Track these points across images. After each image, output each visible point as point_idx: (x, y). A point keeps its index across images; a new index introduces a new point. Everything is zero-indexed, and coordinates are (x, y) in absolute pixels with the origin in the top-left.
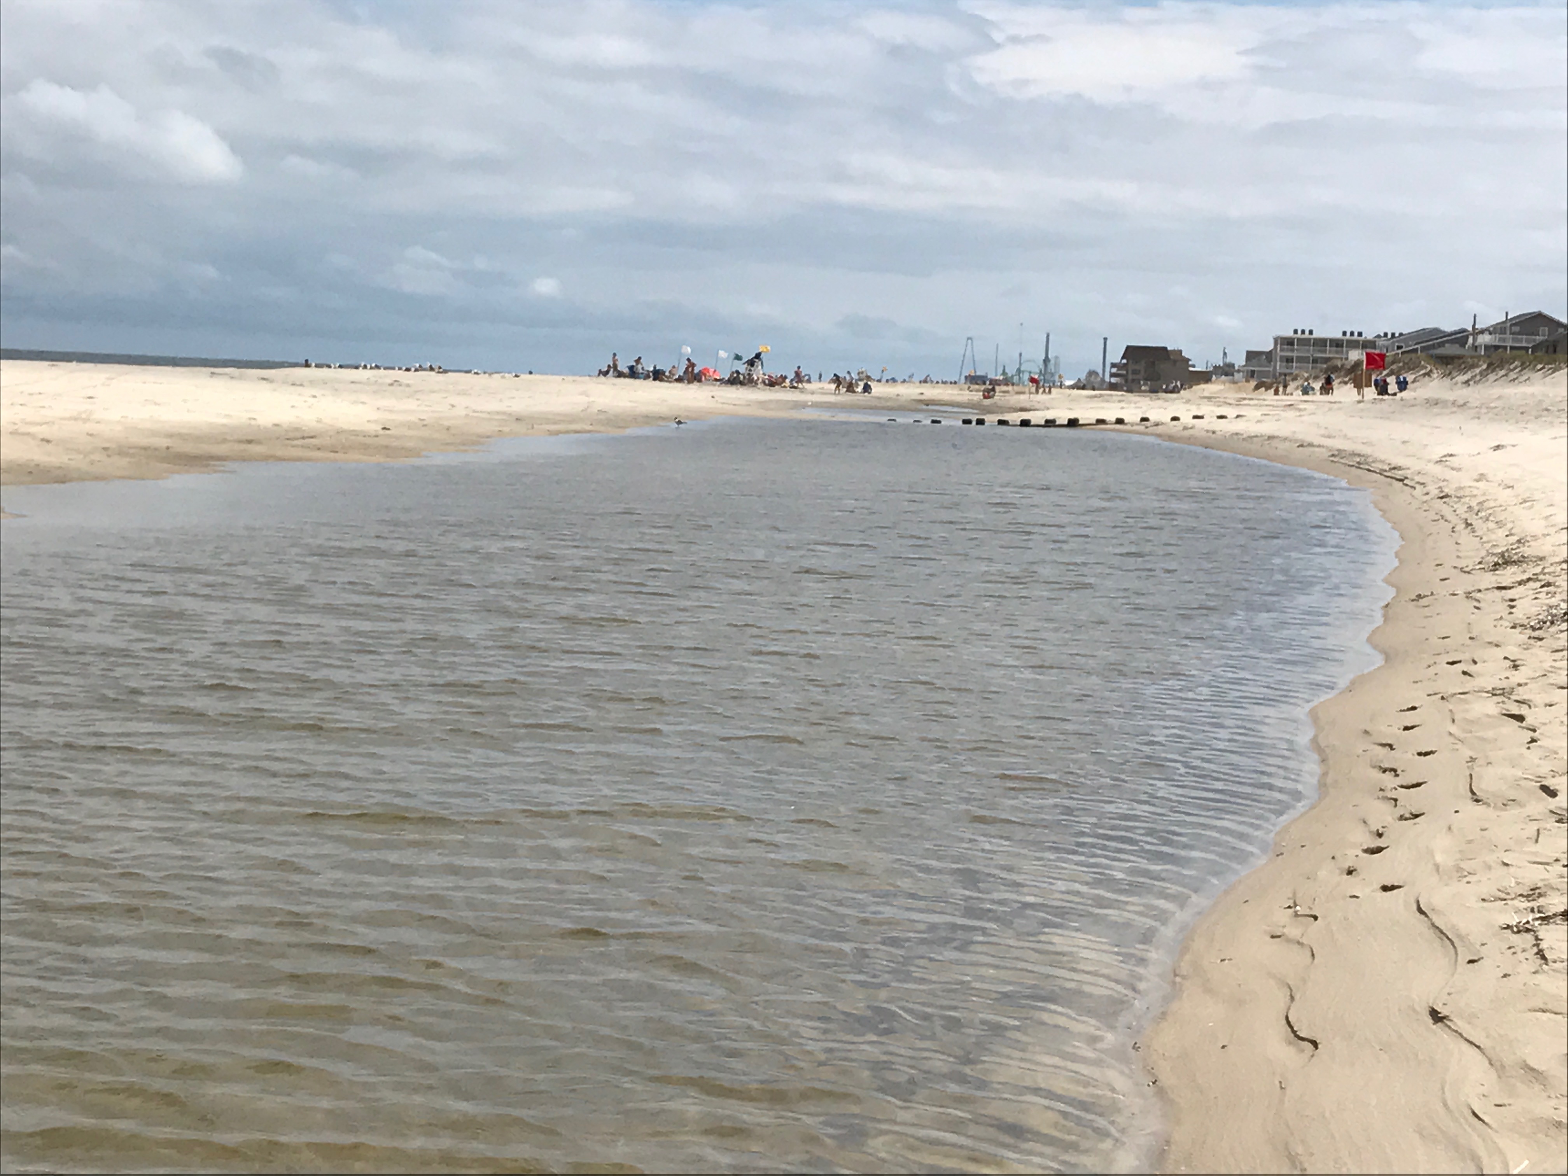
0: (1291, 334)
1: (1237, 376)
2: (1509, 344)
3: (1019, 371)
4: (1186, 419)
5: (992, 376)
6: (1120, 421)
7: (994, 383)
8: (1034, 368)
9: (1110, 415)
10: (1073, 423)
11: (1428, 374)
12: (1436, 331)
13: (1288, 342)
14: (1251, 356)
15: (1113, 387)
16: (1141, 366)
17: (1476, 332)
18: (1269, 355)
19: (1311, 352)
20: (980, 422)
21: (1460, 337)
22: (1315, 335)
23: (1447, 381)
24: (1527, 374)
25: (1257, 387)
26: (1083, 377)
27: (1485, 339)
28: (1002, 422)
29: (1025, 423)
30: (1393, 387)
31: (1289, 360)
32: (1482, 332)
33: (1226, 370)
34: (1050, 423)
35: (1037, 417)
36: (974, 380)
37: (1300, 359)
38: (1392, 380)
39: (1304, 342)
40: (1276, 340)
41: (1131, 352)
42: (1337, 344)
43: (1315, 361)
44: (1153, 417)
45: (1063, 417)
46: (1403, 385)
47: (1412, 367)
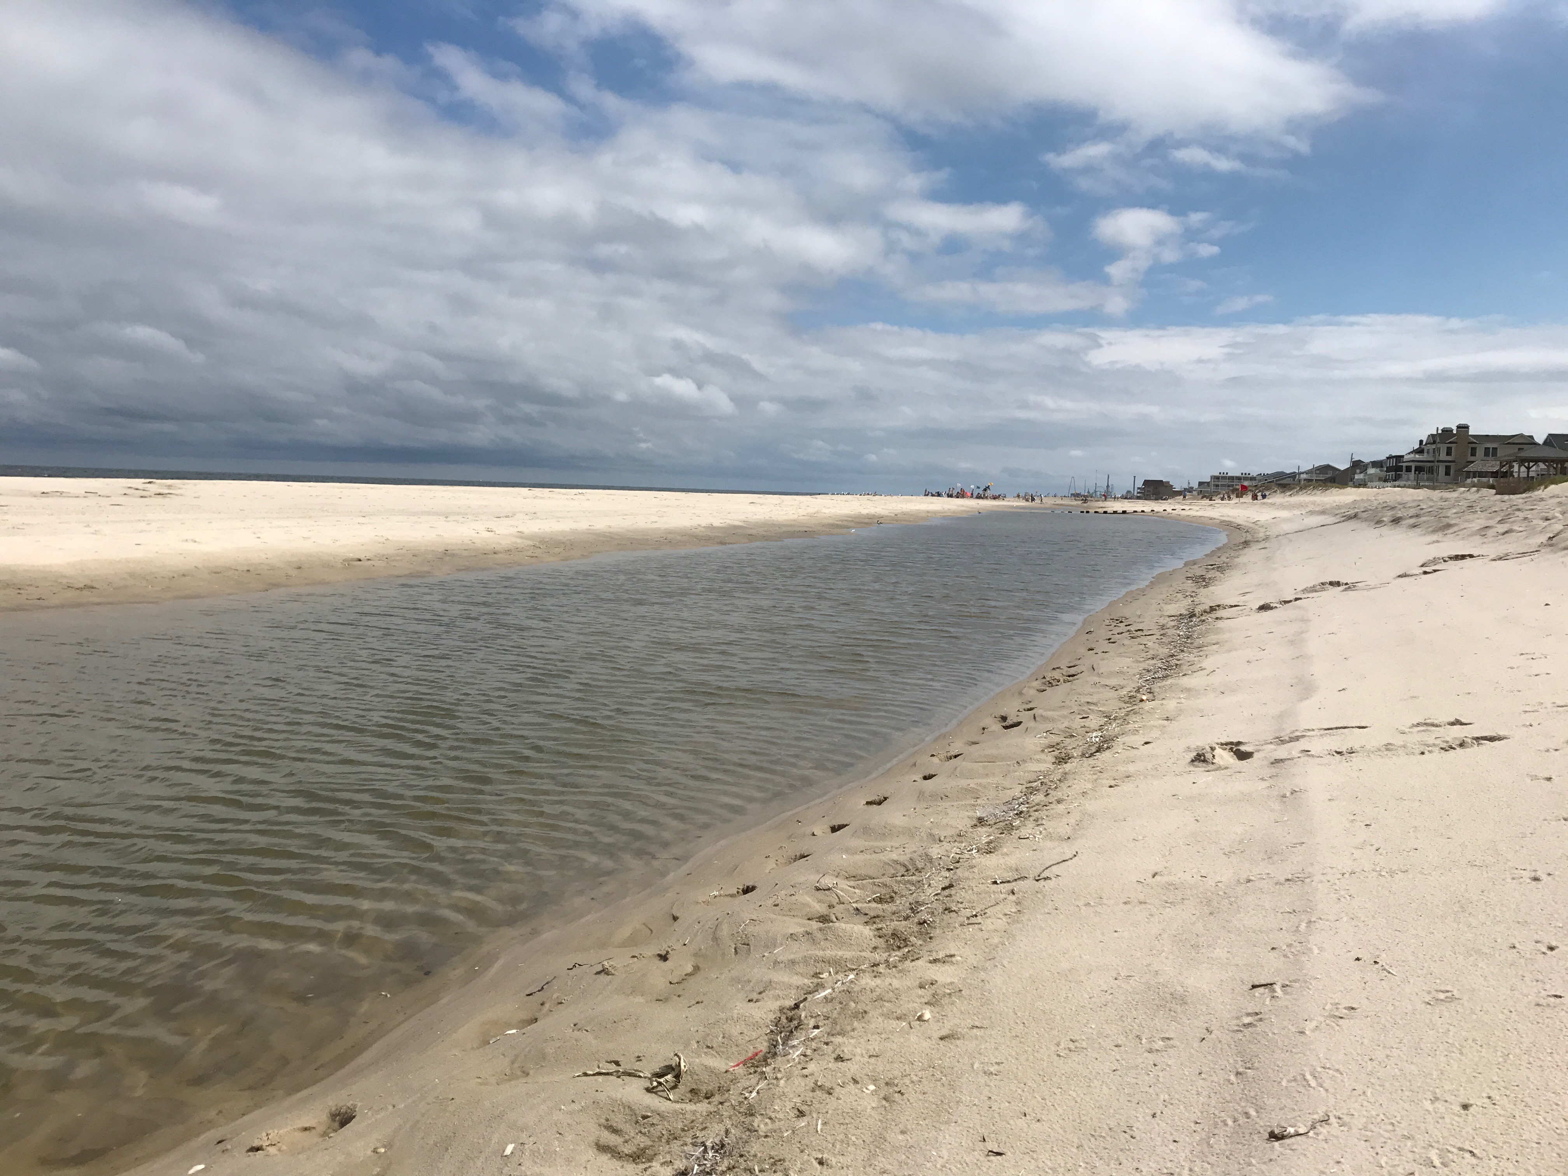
0: (1218, 474)
1: (1194, 493)
2: (1314, 478)
3: (1095, 492)
4: (1169, 510)
5: (1083, 493)
6: (1143, 511)
7: (1087, 496)
8: (1103, 490)
9: (1139, 509)
10: (1124, 512)
11: (1275, 492)
12: (1282, 473)
13: (1217, 478)
14: (1200, 484)
15: (1138, 498)
16: (1151, 489)
17: (1300, 473)
18: (1208, 483)
19: (1227, 482)
20: (1088, 512)
21: (1293, 476)
22: (1229, 475)
23: (1282, 495)
24: (1315, 491)
25: (1203, 498)
26: (1124, 493)
27: (1304, 476)
28: (1096, 512)
29: (1105, 512)
30: (1260, 497)
31: (1217, 486)
32: (1303, 473)
33: (1190, 490)
34: (1115, 512)
35: (1110, 510)
36: (1076, 496)
37: (1223, 485)
38: (1260, 494)
39: (1223, 478)
40: (1211, 477)
41: (1146, 482)
42: (1239, 478)
43: (1229, 486)
44: (1156, 509)
45: (1120, 510)
46: (1264, 497)
47: (1268, 489)
